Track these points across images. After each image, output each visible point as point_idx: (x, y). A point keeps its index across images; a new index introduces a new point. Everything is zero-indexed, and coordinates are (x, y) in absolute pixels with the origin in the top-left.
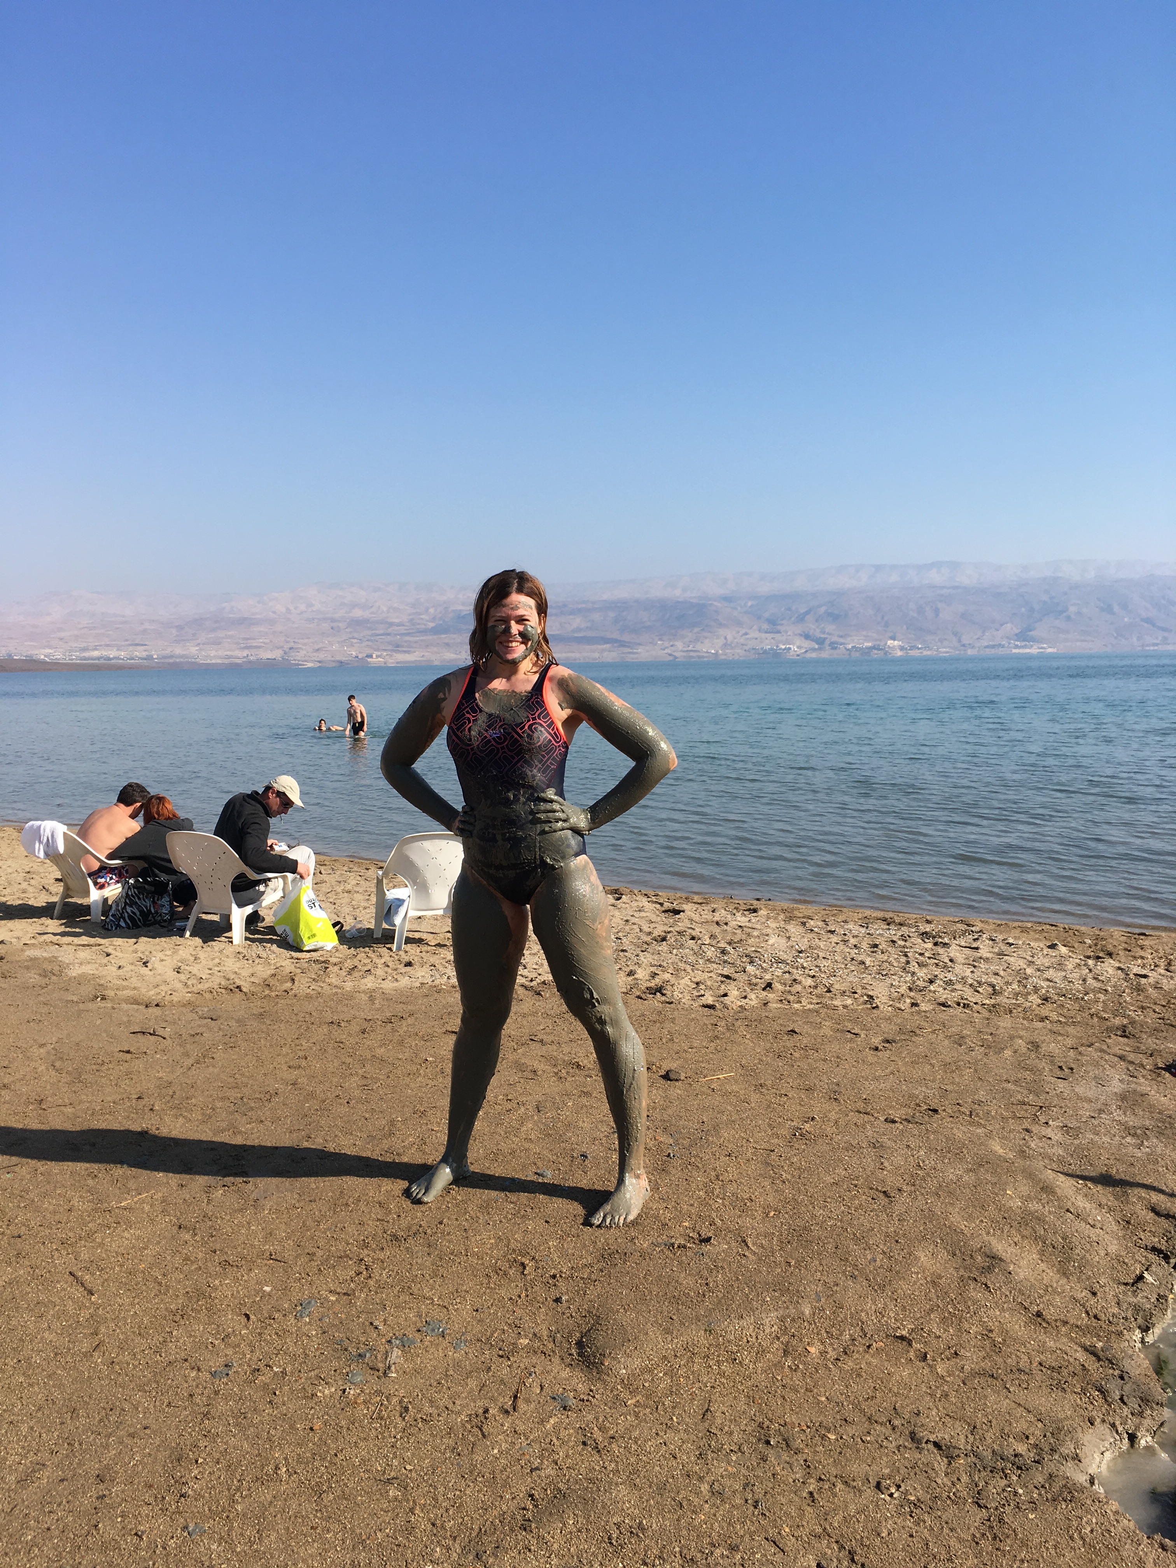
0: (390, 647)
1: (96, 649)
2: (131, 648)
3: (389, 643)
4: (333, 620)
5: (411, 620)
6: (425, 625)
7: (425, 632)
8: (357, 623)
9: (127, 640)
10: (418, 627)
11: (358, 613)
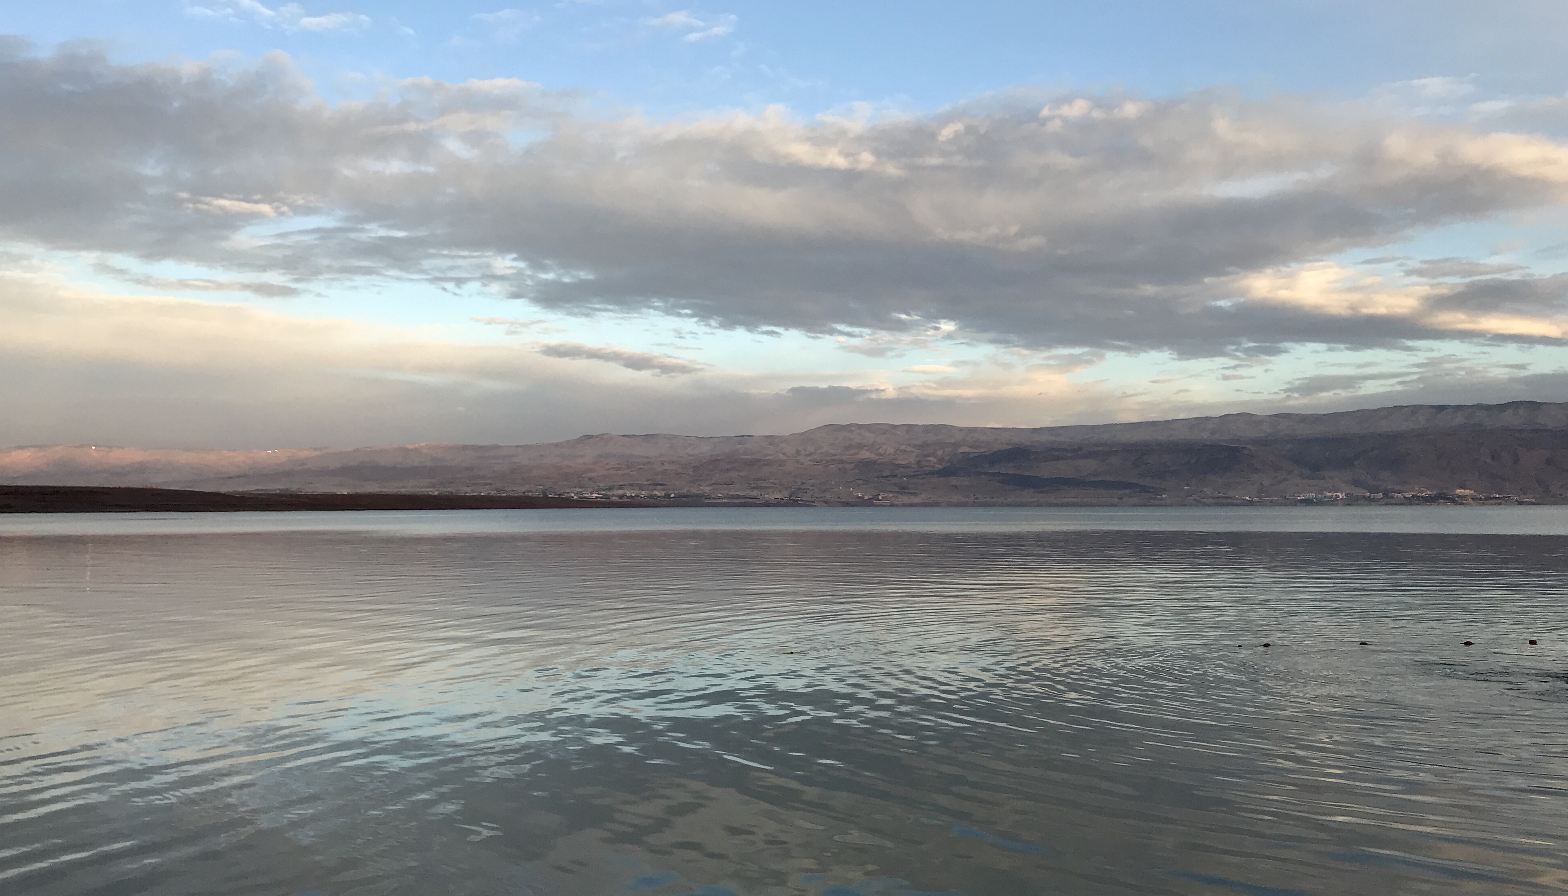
0: (897, 489)
1: (621, 488)
2: (652, 487)
3: (895, 484)
4: (842, 462)
5: (918, 462)
6: (933, 467)
7: (932, 473)
8: (865, 465)
9: (648, 480)
10: (925, 468)
11: (865, 455)
